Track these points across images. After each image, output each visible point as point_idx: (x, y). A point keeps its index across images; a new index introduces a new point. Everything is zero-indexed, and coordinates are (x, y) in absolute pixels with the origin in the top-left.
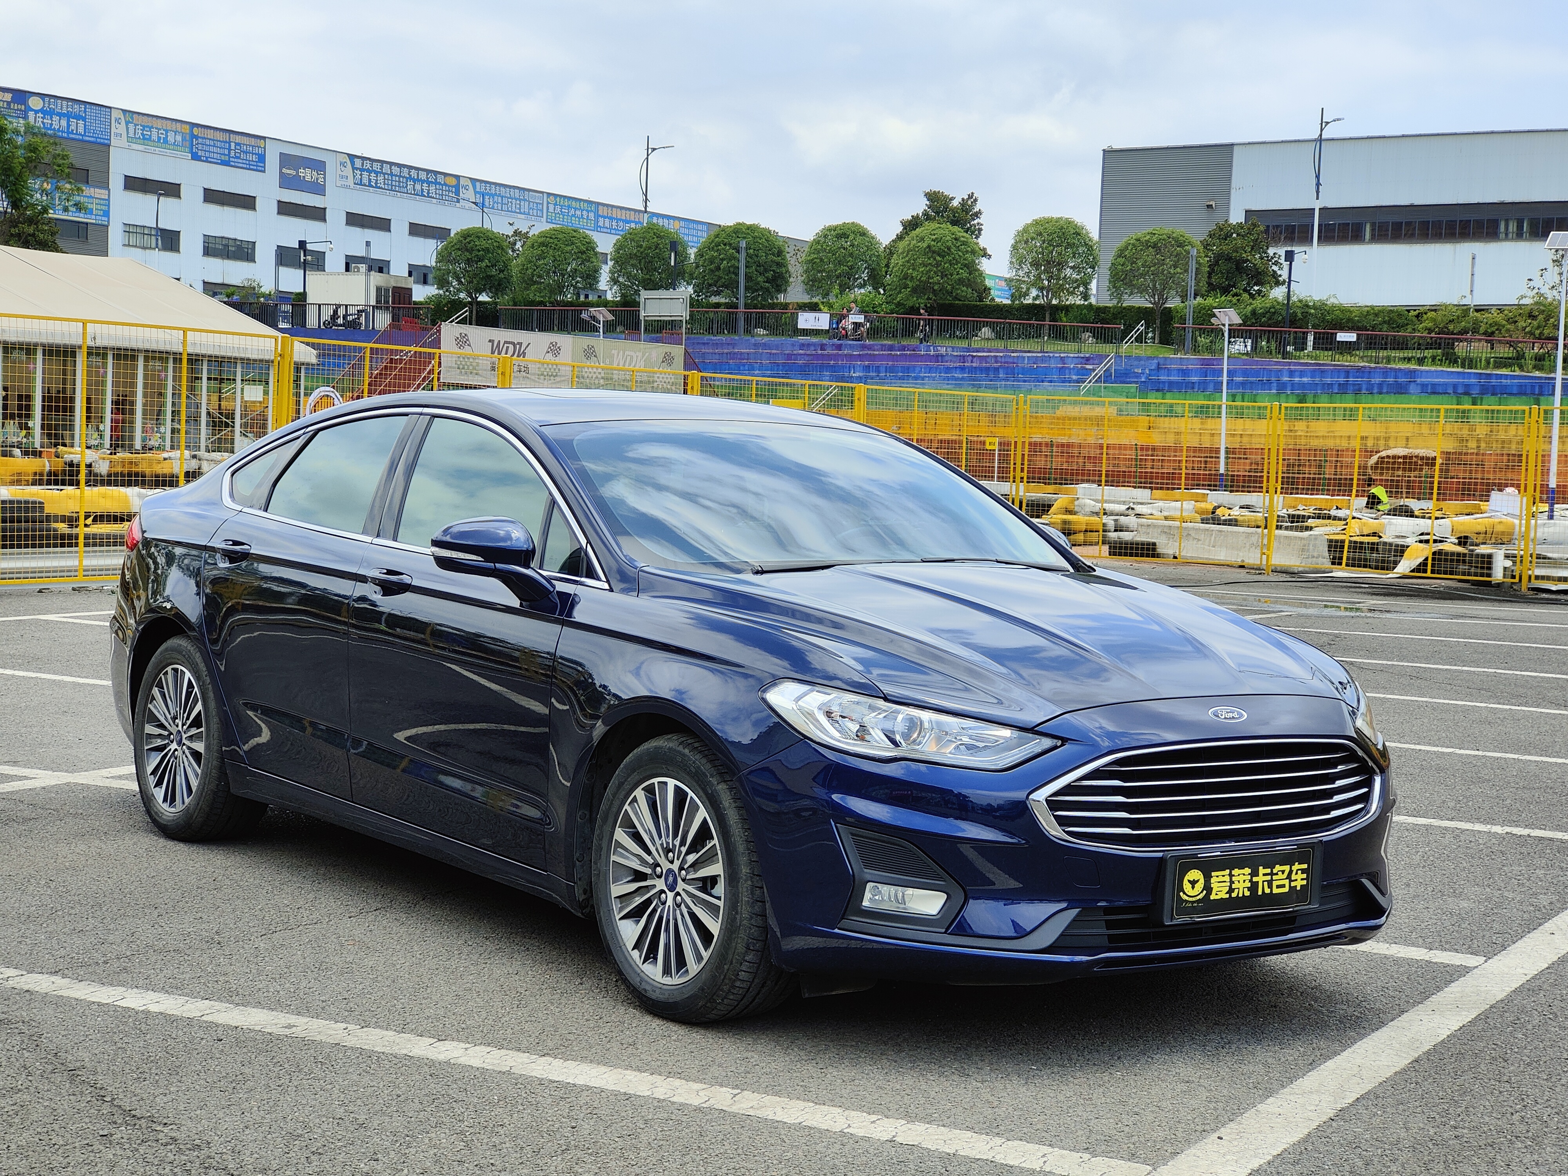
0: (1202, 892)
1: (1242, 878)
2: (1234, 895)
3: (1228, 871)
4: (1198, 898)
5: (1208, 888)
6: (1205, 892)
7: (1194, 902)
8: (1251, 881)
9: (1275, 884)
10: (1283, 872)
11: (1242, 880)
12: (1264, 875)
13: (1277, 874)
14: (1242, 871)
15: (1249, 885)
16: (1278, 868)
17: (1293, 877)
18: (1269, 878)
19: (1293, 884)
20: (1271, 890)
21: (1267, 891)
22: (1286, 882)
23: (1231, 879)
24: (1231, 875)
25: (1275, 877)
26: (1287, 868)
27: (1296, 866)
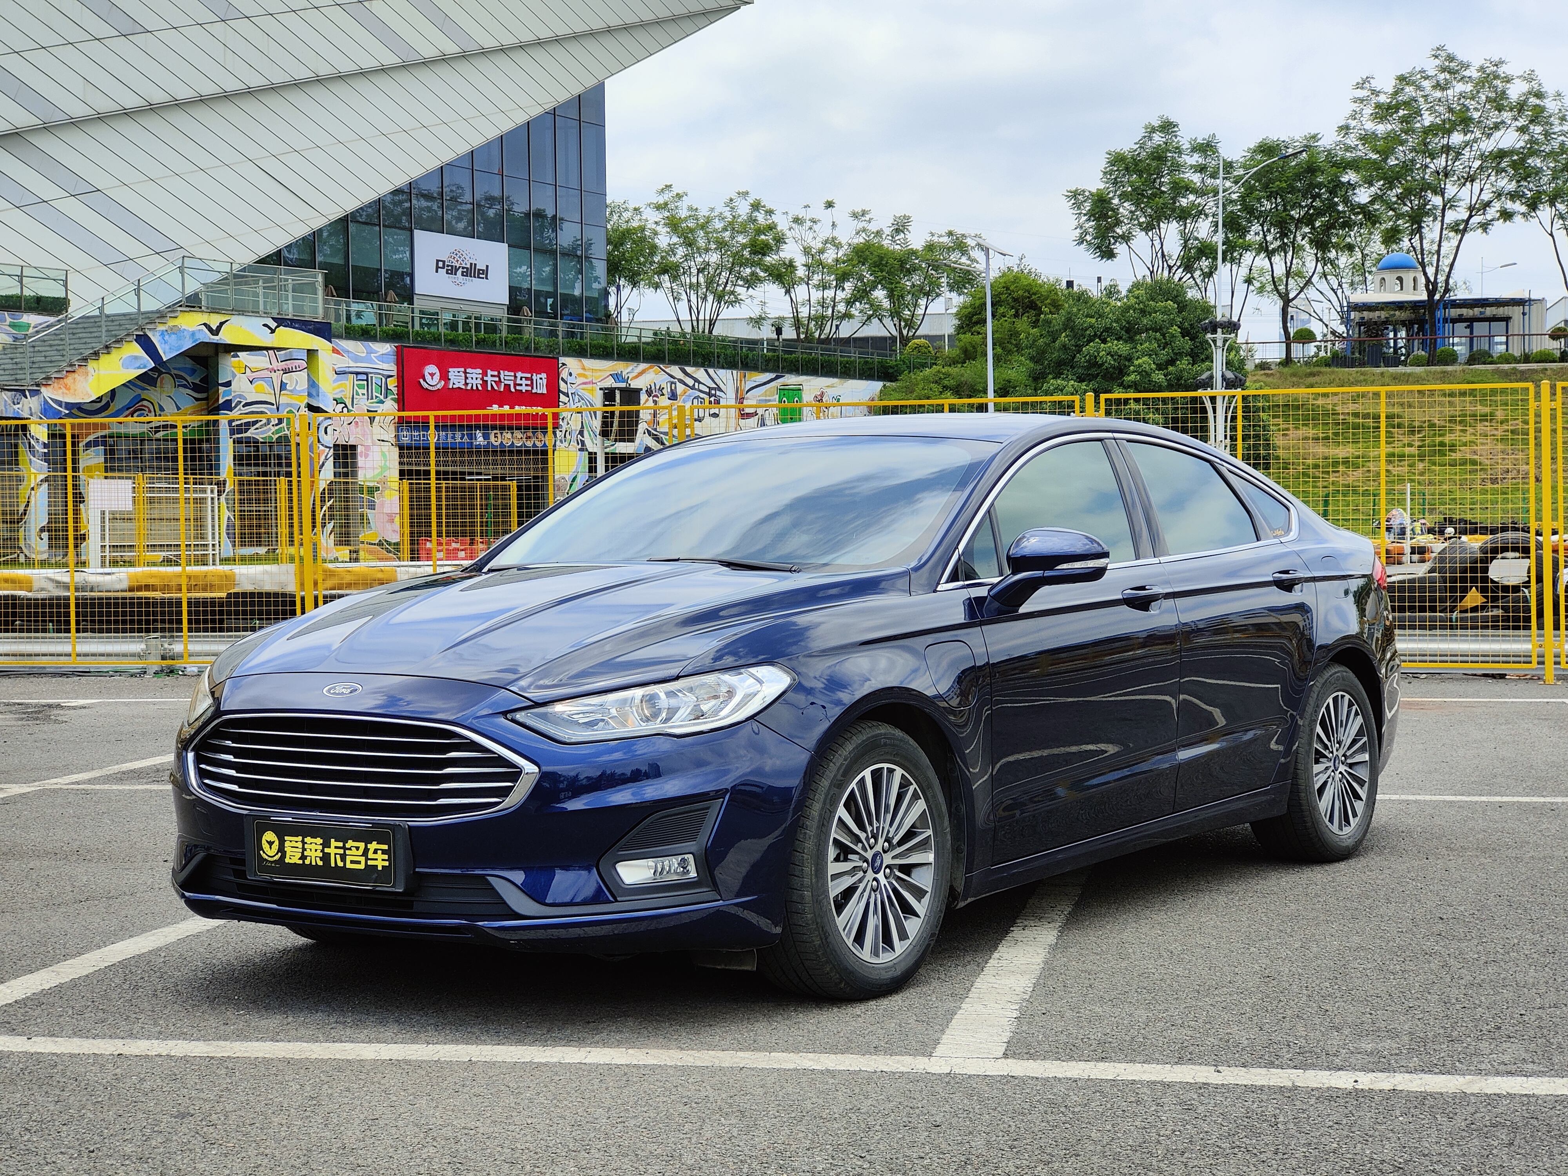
0: (277, 854)
1: (313, 847)
2: (307, 862)
3: (300, 838)
4: (275, 858)
5: (281, 849)
6: (280, 854)
7: (272, 862)
8: (322, 851)
9: (348, 859)
10: (357, 848)
11: (314, 848)
12: (336, 847)
13: (350, 849)
14: (314, 840)
15: (321, 855)
16: (350, 844)
17: (371, 855)
18: (341, 851)
19: (370, 863)
20: (345, 864)
21: (340, 864)
22: (363, 859)
23: (303, 846)
24: (304, 843)
25: (348, 852)
26: (362, 845)
27: (373, 846)
